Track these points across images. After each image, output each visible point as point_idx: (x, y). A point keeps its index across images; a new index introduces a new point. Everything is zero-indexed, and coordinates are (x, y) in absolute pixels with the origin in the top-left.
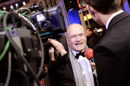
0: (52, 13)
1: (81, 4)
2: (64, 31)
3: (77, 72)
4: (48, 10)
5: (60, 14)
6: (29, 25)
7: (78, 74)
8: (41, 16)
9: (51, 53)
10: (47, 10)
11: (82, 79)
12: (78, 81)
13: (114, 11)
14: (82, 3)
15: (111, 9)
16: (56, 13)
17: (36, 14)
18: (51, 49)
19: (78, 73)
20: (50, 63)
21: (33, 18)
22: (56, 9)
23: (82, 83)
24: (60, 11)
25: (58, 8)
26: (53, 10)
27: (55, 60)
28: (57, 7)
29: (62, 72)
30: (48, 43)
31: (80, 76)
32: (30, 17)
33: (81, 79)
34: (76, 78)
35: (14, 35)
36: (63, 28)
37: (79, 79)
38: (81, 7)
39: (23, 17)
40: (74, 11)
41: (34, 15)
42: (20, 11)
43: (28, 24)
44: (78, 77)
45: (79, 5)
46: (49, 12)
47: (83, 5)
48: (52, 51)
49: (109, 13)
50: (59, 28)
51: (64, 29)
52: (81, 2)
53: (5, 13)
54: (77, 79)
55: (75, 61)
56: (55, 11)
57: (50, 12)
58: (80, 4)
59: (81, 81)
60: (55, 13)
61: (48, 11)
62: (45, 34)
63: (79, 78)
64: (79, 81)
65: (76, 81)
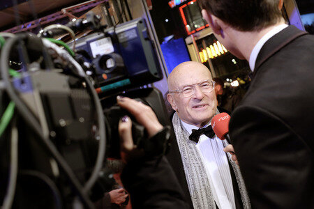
0: (126, 36)
1: (192, 24)
2: (157, 76)
3: (195, 172)
4: (116, 29)
5: (146, 36)
6: (67, 66)
7: (195, 177)
8: (100, 44)
9: (124, 131)
10: (114, 30)
11: (205, 189)
12: (197, 193)
13: (266, 23)
14: (194, 22)
15: (258, 19)
16: (136, 35)
17: (89, 39)
18: (124, 121)
19: (195, 174)
20: (123, 154)
21: (82, 49)
22: (135, 26)
23: (205, 198)
24: (145, 30)
25: (140, 22)
26: (127, 29)
27: (135, 146)
28: (137, 22)
29: (153, 175)
30: (118, 108)
31: (201, 182)
32: (74, 48)
33: (203, 190)
34: (191, 187)
35: (25, 87)
36: (153, 70)
37: (198, 190)
38: (192, 30)
39: (54, 46)
40: (175, 41)
41: (84, 43)
42: (47, 32)
43: (66, 63)
44: (197, 184)
45: (188, 26)
46: (120, 33)
47: (196, 26)
48: (126, 125)
49: (255, 28)
50: (145, 71)
51: (156, 74)
52: (190, 20)
53: (6, 38)
54: (195, 190)
55: (191, 148)
56: (134, 31)
57: (122, 34)
58: (188, 23)
59: (204, 194)
60: (133, 35)
61: (117, 32)
62: (112, 86)
63: (198, 188)
64: (199, 193)
65: (192, 194)
